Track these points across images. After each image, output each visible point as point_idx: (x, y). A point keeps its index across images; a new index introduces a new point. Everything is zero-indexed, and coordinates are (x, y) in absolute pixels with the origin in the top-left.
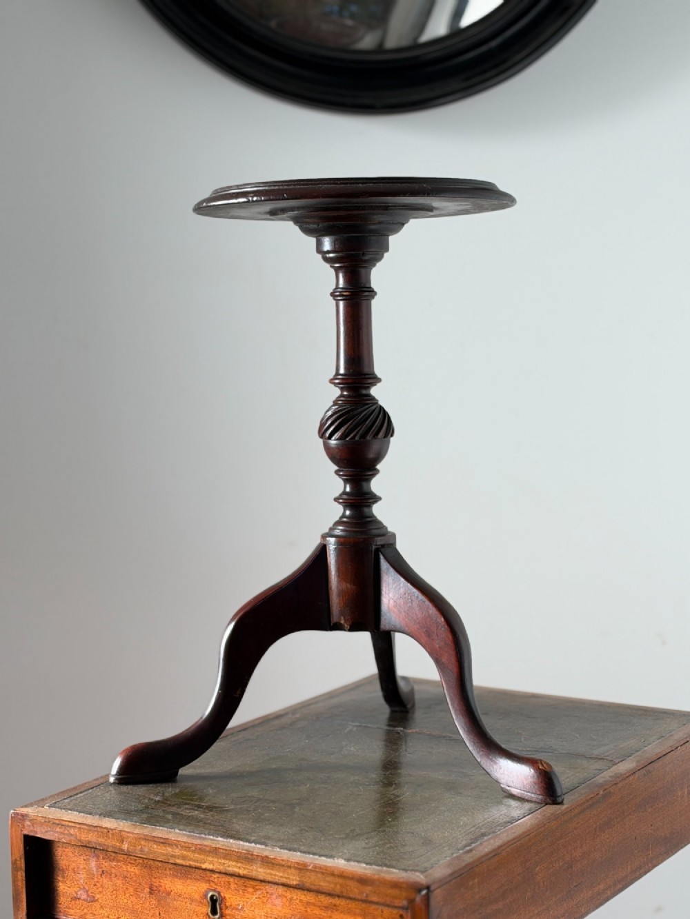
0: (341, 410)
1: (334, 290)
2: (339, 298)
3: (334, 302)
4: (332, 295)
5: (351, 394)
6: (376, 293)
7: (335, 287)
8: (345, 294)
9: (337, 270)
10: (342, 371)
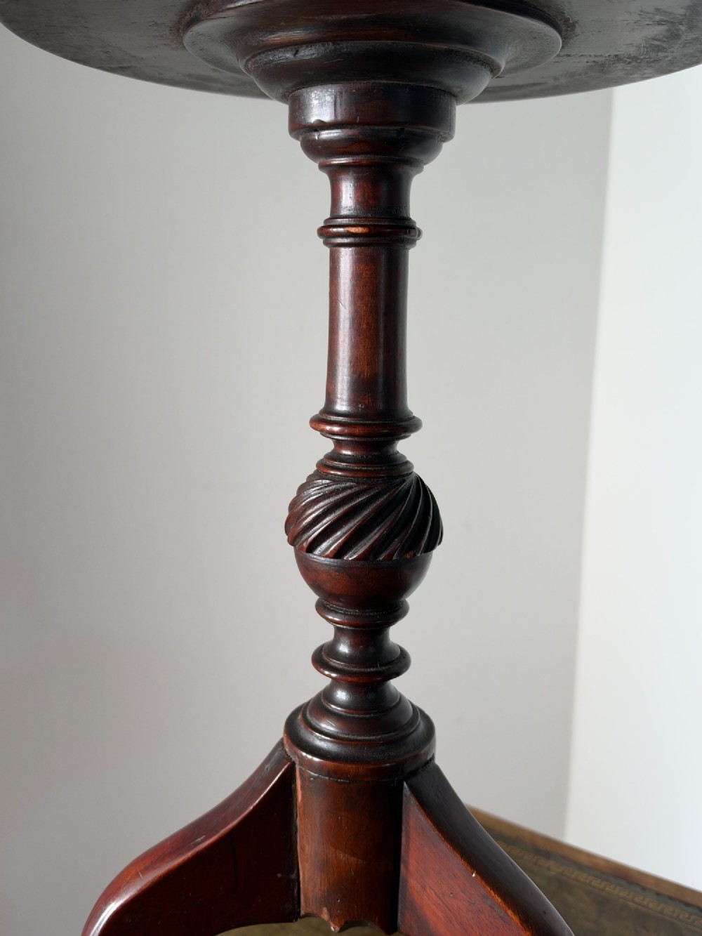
0: (336, 492)
1: (326, 221)
2: (339, 240)
3: (327, 250)
4: (325, 232)
5: (359, 454)
6: (420, 233)
7: (328, 216)
8: (353, 230)
9: (335, 174)
10: (342, 406)
